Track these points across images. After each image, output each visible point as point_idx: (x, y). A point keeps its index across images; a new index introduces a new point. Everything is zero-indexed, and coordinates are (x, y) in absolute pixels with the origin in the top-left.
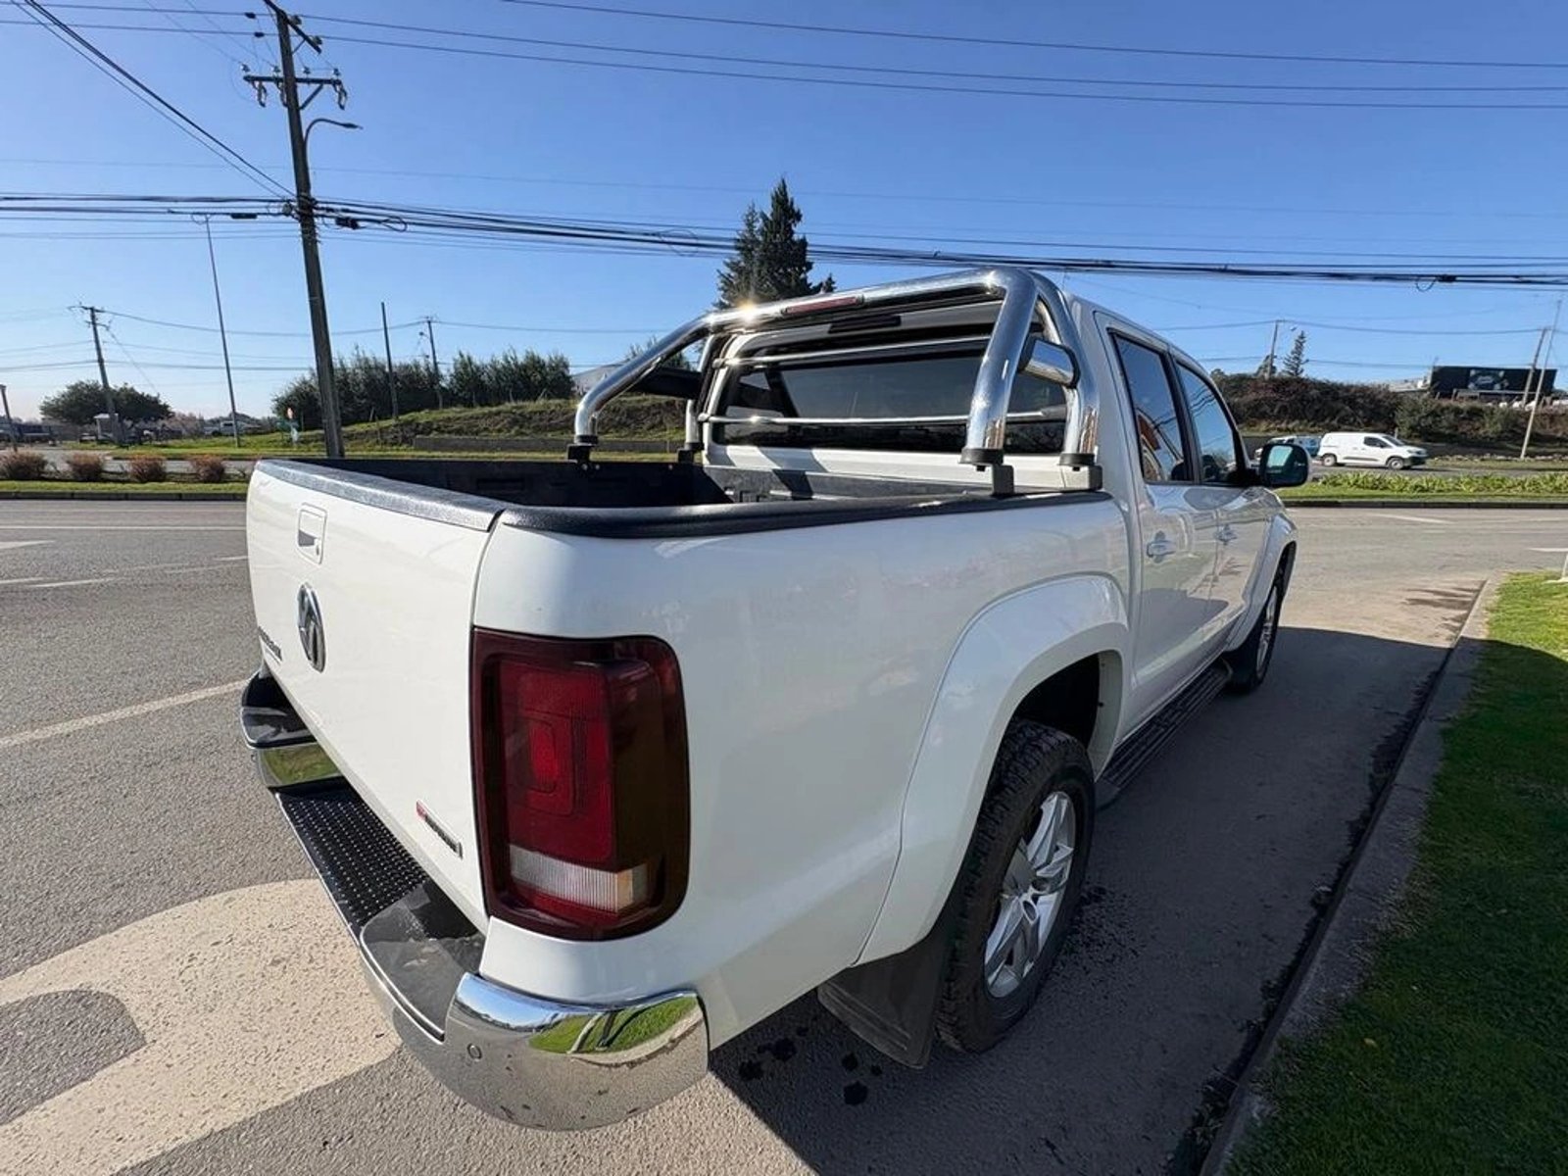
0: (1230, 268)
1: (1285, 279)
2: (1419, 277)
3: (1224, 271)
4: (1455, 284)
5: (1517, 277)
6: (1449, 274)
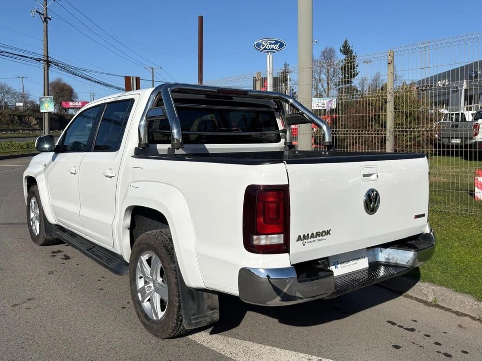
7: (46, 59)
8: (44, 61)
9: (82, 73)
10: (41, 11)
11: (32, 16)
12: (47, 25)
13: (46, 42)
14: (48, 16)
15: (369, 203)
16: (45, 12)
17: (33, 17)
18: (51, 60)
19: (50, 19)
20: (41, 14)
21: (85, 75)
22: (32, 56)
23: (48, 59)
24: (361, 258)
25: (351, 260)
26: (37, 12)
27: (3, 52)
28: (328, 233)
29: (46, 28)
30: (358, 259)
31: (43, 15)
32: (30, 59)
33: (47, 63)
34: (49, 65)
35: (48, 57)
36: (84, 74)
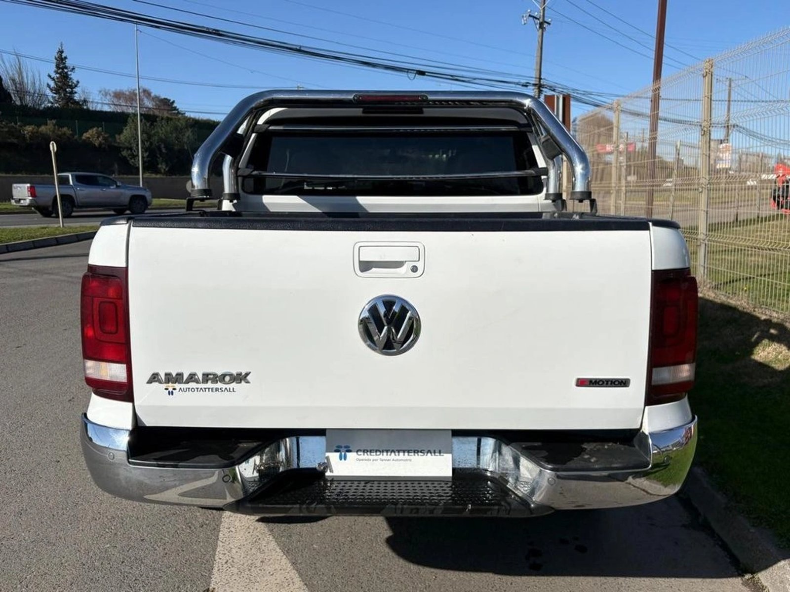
0: (302, 49)
1: (335, 62)
2: (408, 70)
3: (299, 51)
4: (425, 77)
5: (452, 76)
6: (422, 70)
7: (537, 83)
8: (535, 85)
9: (594, 99)
10: (536, 14)
11: (523, 23)
12: (542, 34)
13: (539, 58)
14: (546, 19)
15: (373, 327)
16: (542, 14)
17: (525, 24)
18: (545, 83)
19: (549, 24)
20: (536, 18)
21: (600, 101)
22: (516, 81)
23: (540, 81)
24: (429, 451)
25: (393, 451)
26: (530, 16)
27: (475, 79)
28: (240, 378)
29: (540, 38)
30: (416, 452)
31: (539, 19)
32: (514, 85)
33: (539, 88)
34: (542, 91)
35: (540, 79)
36: (597, 100)
